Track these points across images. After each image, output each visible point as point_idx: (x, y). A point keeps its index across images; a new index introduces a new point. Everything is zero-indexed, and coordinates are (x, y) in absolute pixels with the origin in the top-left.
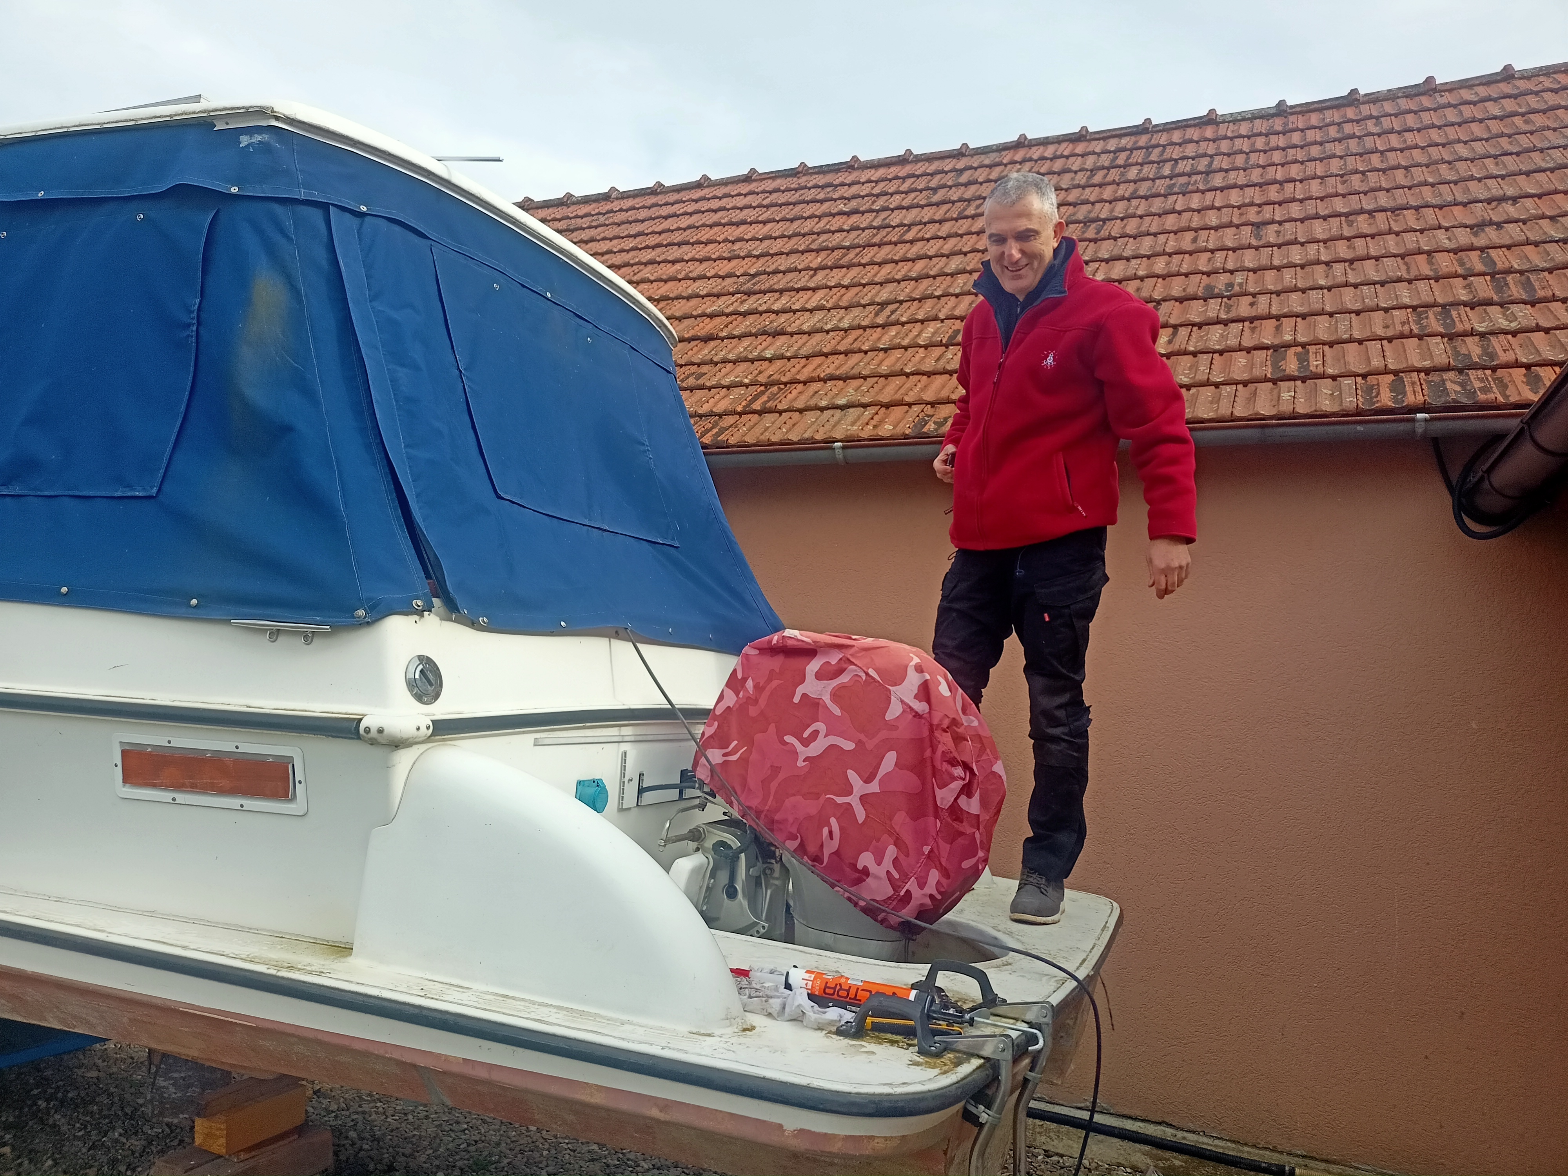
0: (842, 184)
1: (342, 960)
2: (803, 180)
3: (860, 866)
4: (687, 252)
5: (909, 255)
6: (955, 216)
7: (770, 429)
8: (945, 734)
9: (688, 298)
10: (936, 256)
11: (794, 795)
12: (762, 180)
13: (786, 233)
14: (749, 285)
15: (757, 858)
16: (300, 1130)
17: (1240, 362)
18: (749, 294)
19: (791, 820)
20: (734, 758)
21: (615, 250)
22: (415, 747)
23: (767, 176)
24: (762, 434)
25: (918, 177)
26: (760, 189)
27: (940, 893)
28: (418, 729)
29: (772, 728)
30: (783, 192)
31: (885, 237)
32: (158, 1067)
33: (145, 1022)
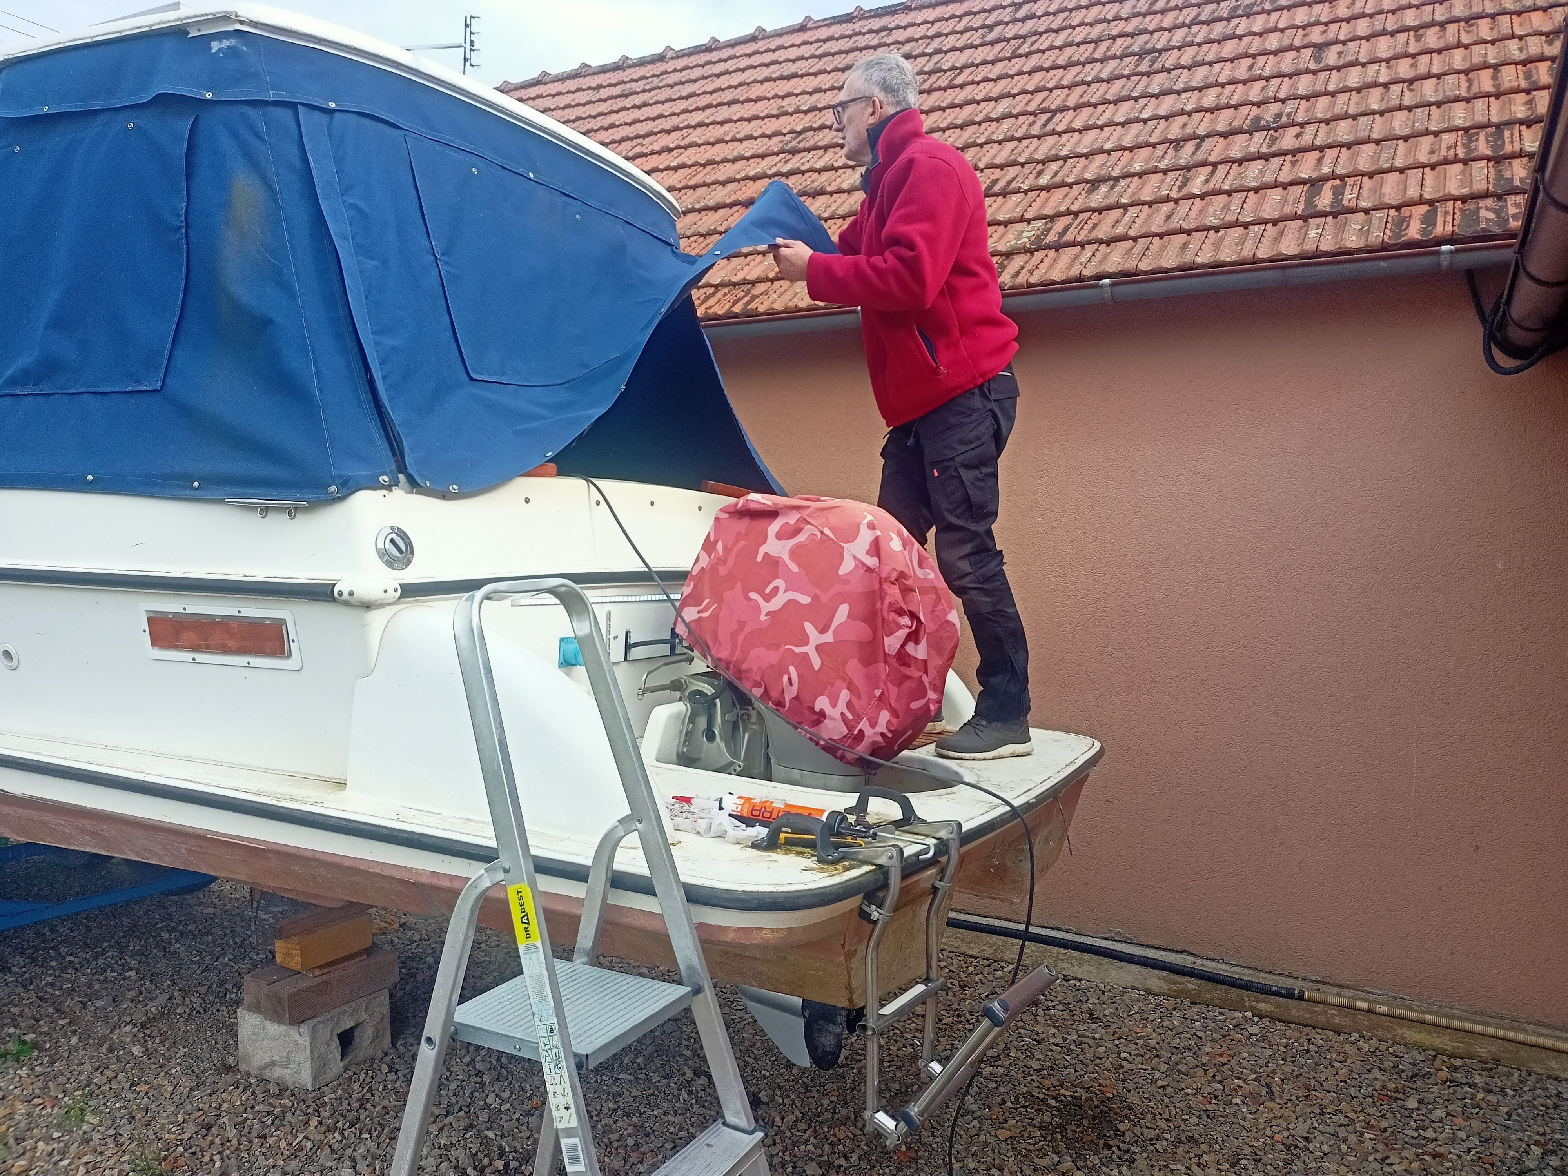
0: (898, 27)
1: (338, 793)
2: (858, 26)
3: (817, 709)
4: (736, 111)
5: (957, 101)
6: (1008, 55)
7: (799, 295)
8: (893, 586)
9: (733, 161)
10: (984, 100)
11: (757, 647)
12: (817, 28)
13: (836, 85)
14: (794, 143)
15: (734, 705)
16: (368, 952)
17: (1274, 199)
18: (793, 152)
19: (755, 669)
20: (706, 614)
21: (666, 114)
22: (388, 608)
23: (822, 23)
24: (791, 300)
25: (975, 14)
26: (814, 38)
27: (890, 731)
28: (386, 591)
29: (738, 585)
30: (837, 39)
31: (934, 83)
32: (259, 903)
33: (199, 852)
